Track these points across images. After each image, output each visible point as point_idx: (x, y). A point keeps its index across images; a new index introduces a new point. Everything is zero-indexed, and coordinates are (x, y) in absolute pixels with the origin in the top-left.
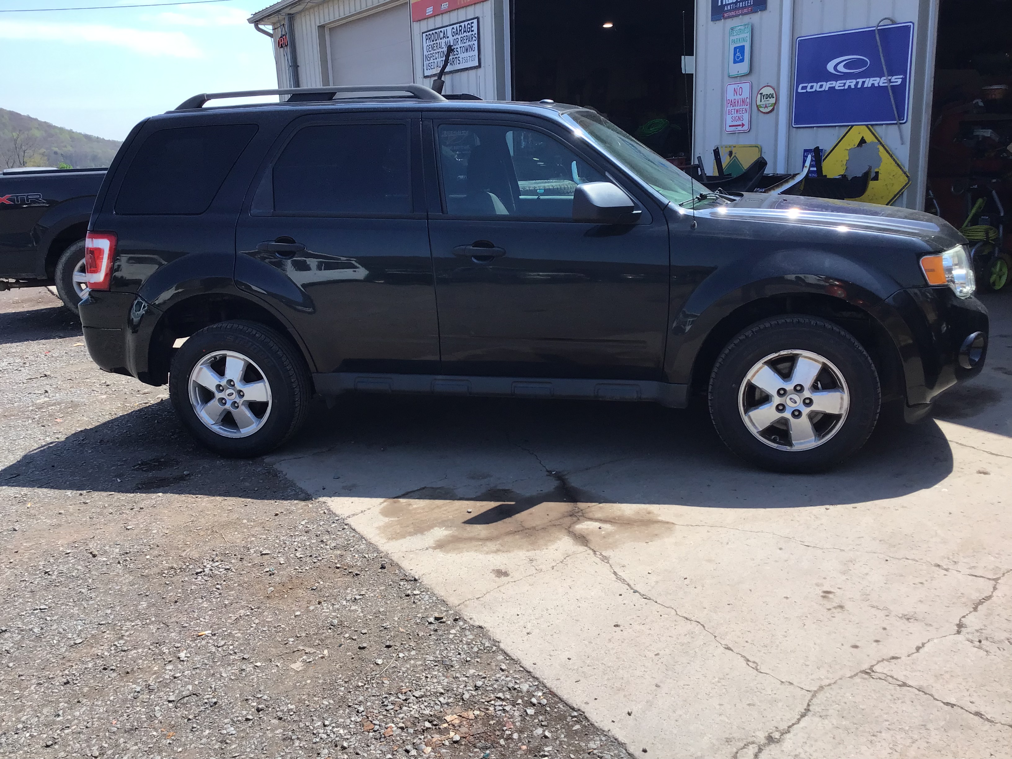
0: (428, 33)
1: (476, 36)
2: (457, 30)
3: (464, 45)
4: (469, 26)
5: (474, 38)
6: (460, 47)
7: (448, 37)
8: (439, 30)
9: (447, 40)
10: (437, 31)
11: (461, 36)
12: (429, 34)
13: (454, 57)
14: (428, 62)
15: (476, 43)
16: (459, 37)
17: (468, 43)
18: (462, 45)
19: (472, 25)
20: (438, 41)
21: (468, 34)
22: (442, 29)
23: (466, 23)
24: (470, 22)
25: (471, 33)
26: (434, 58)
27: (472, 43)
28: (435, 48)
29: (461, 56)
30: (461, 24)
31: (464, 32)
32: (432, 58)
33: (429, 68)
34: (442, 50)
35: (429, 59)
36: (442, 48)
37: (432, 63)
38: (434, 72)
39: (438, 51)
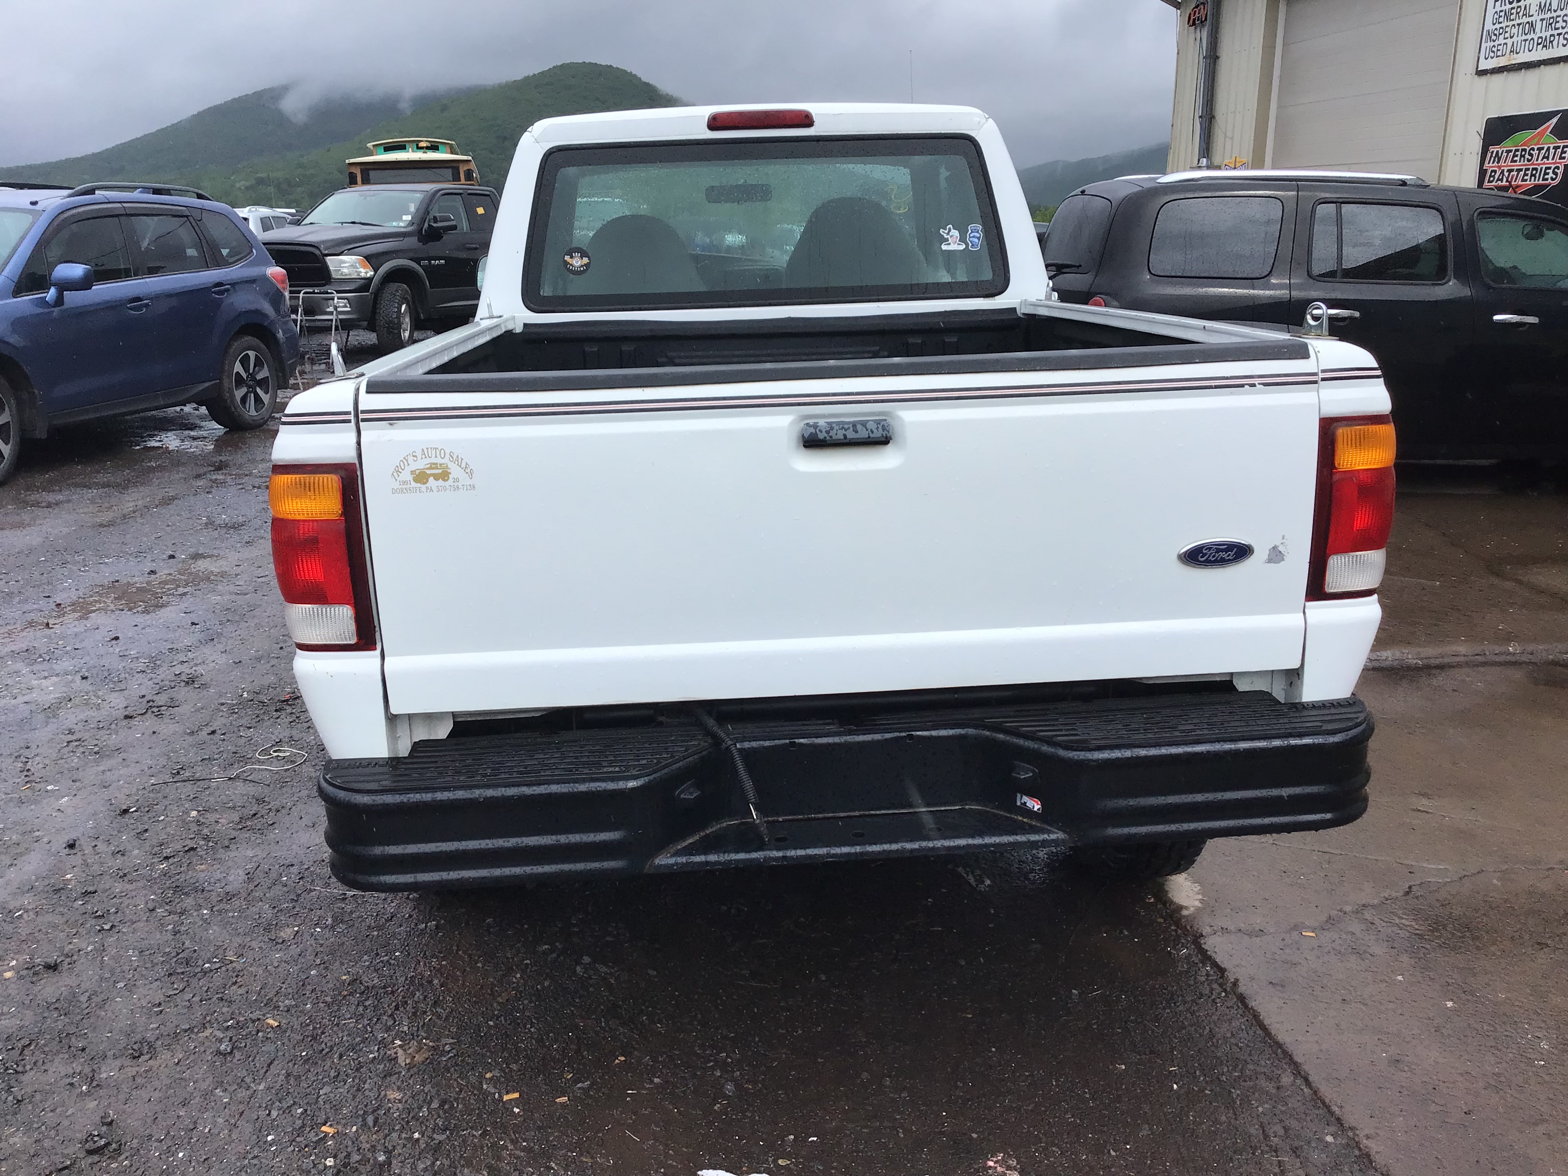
13: (1555, 32)
14: (1492, 44)
20: (1521, 3)
26: (1507, 35)
28: (1513, 16)
32: (1502, 37)
33: (1492, 54)
34: (1530, 19)
35: (1494, 38)
36: (1529, 16)
37: (1501, 45)
38: (1502, 62)
39: (1518, 21)
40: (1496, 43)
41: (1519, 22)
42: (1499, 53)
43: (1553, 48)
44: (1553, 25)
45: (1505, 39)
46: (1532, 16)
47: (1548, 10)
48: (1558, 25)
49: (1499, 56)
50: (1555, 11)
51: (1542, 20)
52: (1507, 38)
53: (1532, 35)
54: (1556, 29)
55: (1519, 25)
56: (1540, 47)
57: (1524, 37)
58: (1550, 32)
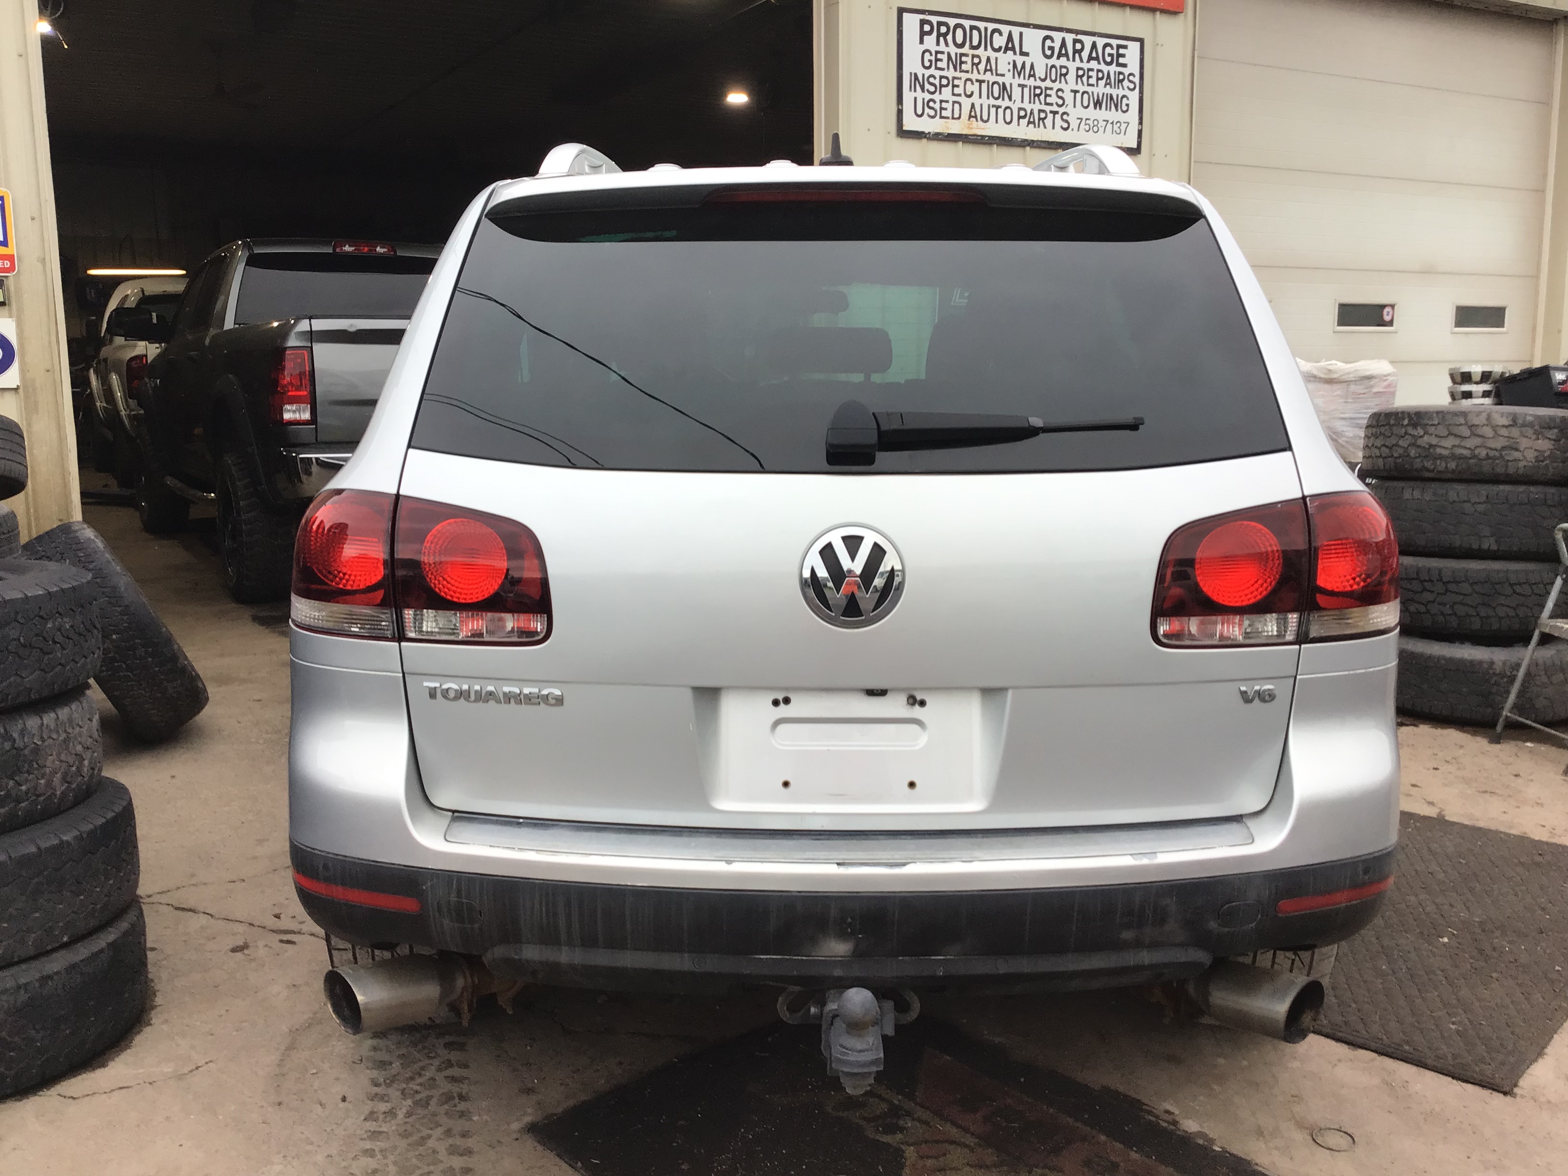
0: (934, 19)
1: (1137, 80)
2: (1063, 44)
3: (1090, 89)
4: (1108, 50)
5: (1126, 83)
6: (1075, 92)
7: (1023, 54)
8: (991, 26)
9: (1020, 60)
10: (981, 25)
11: (1078, 64)
12: (940, 24)
13: (1048, 109)
14: (928, 97)
15: (1134, 96)
16: (1072, 66)
17: (1101, 89)
18: (1081, 88)
19: (1121, 51)
20: (980, 52)
21: (1103, 67)
22: (1006, 29)
23: (1101, 42)
24: (1114, 42)
25: (1113, 68)
26: (956, 91)
27: (1121, 92)
28: (964, 67)
29: (1075, 113)
30: (1079, 37)
31: (1090, 58)
32: (947, 93)
33: (932, 113)
34: (1000, 80)
35: (932, 89)
36: (997, 75)
37: (947, 102)
38: (955, 128)
39: (975, 76)
40: (937, 97)
41: (981, 77)
42: (944, 113)
43: (1045, 127)
44: (1042, 97)
45: (954, 94)
46: (1003, 75)
47: (1030, 76)
48: (1049, 100)
49: (948, 118)
50: (1043, 80)
51: (1022, 86)
52: (959, 95)
53: (1006, 103)
54: (1047, 104)
55: (981, 82)
56: (1024, 122)
57: (992, 101)
58: (1036, 107)
